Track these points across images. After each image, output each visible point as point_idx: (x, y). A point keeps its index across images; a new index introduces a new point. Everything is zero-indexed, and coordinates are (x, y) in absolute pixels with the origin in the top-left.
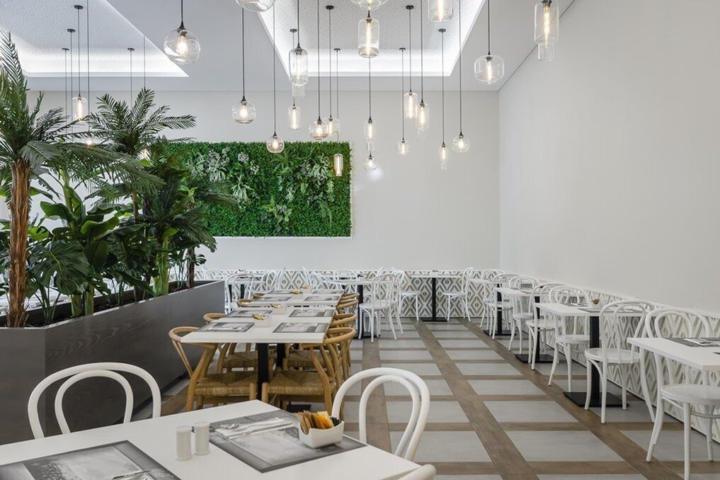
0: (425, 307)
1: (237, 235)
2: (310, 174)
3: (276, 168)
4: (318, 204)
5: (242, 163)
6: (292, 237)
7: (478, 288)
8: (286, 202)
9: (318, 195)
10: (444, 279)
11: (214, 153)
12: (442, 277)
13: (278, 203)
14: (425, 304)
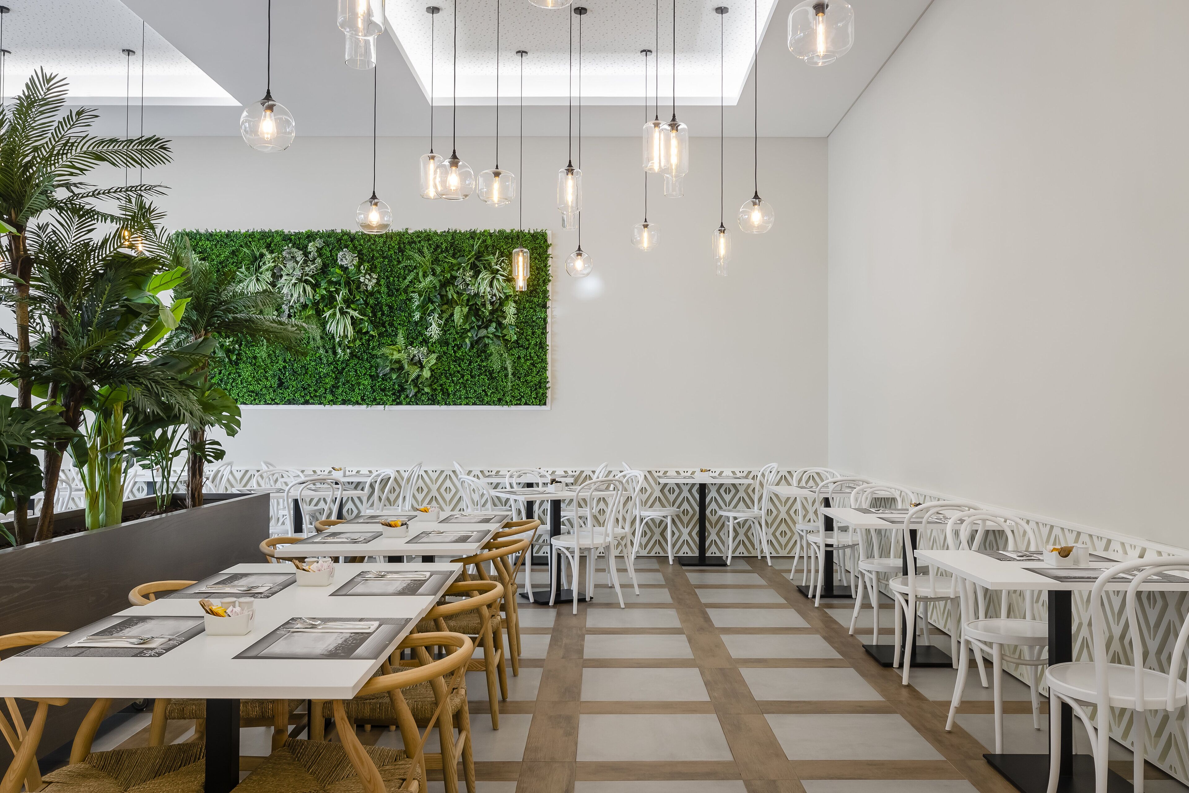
0: (685, 537)
1: (333, 402)
2: (473, 290)
3: (409, 278)
4: (486, 345)
5: (344, 269)
6: (436, 407)
7: (786, 502)
8: (425, 341)
9: (486, 327)
10: (722, 485)
11: (294, 250)
12: (719, 481)
13: (411, 344)
14: (685, 531)
